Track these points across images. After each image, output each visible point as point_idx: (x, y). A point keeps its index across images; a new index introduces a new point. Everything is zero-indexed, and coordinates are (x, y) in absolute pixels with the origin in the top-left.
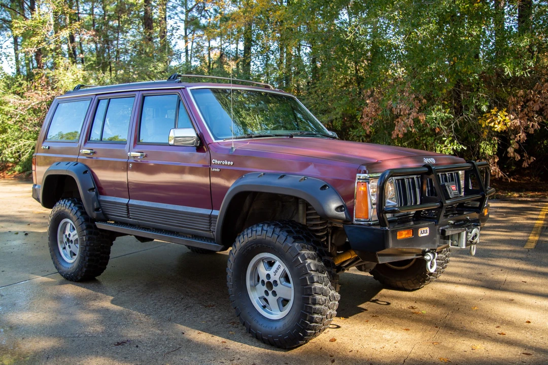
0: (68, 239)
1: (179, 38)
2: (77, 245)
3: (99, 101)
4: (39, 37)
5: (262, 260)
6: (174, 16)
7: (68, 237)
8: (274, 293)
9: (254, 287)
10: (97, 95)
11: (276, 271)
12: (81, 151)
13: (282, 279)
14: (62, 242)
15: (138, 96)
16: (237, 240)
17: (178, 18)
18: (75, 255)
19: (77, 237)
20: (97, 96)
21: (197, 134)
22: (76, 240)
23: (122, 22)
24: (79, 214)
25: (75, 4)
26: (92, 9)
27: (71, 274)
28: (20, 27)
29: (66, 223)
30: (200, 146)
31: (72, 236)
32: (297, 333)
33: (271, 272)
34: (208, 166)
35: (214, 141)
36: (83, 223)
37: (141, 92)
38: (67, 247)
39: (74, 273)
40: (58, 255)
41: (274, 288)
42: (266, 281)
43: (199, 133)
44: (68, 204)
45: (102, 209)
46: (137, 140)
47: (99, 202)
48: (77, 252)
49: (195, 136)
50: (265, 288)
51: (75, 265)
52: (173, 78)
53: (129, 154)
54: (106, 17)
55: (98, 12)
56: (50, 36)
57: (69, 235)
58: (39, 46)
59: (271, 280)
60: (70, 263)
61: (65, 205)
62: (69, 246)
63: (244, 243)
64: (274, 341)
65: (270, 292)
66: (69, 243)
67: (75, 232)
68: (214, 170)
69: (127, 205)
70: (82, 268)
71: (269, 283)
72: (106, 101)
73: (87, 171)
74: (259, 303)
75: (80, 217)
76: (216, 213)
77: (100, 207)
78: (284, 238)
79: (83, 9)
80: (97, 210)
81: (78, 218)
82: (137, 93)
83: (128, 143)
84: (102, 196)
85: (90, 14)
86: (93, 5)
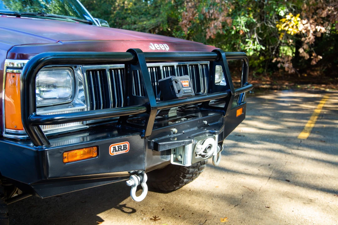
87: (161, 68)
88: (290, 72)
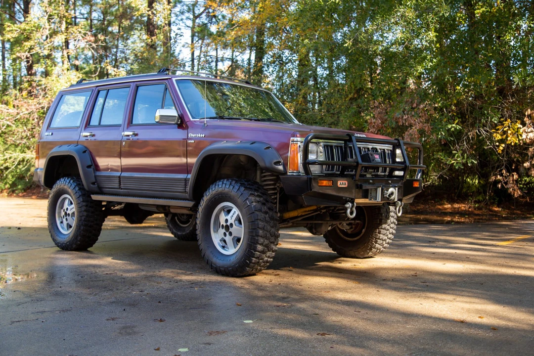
0: (66, 213)
1: (183, 46)
2: (73, 218)
3: (99, 92)
4: (32, 42)
5: (223, 209)
6: (178, 22)
7: (65, 211)
8: (231, 234)
9: (216, 231)
10: (97, 86)
11: (232, 216)
12: (81, 134)
13: (237, 222)
14: (60, 216)
15: (133, 86)
16: (204, 194)
17: (184, 25)
18: (71, 227)
19: (74, 210)
20: (98, 88)
21: (179, 115)
22: (73, 213)
23: (122, 28)
24: (77, 188)
25: (72, 7)
26: (90, 13)
27: (66, 243)
28: (12, 30)
29: (65, 199)
30: (180, 123)
31: (69, 209)
32: (245, 260)
33: (229, 217)
34: (186, 139)
35: (192, 119)
36: (80, 196)
37: (135, 83)
38: (64, 220)
39: (69, 242)
40: (56, 228)
41: (231, 230)
42: (225, 224)
43: (180, 114)
44: (68, 181)
45: (98, 184)
46: (130, 123)
47: (96, 177)
48: (74, 224)
49: (177, 115)
50: (224, 231)
51: (71, 235)
52: (163, 71)
53: (123, 133)
54: (106, 23)
55: (97, 16)
56: (44, 41)
57: (67, 209)
58: (31, 51)
59: (229, 224)
60: (66, 235)
61: (65, 182)
62: (67, 219)
63: (209, 196)
64: (228, 270)
65: (227, 233)
66: (66, 216)
67: (73, 206)
68: (190, 141)
69: (119, 177)
70: (77, 236)
71: (227, 226)
72: (105, 92)
73: (86, 151)
74: (219, 245)
75: (78, 191)
76: (190, 176)
77: (96, 181)
78: (238, 188)
79: (80, 13)
80: (93, 183)
81: (76, 192)
82: (131, 84)
83: (122, 126)
84: (98, 172)
85: (87, 19)
86: (91, 9)
87: (362, 149)
88: (516, 195)
